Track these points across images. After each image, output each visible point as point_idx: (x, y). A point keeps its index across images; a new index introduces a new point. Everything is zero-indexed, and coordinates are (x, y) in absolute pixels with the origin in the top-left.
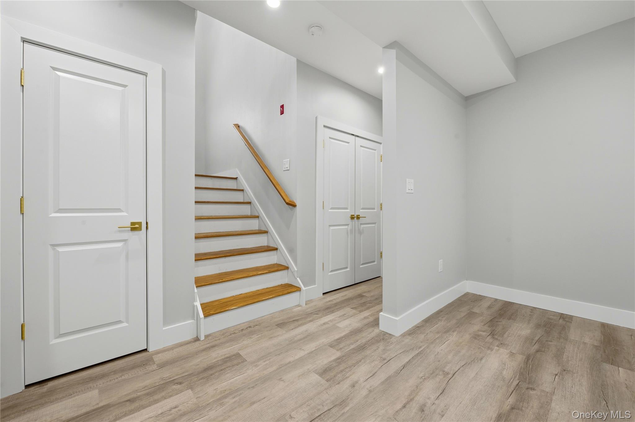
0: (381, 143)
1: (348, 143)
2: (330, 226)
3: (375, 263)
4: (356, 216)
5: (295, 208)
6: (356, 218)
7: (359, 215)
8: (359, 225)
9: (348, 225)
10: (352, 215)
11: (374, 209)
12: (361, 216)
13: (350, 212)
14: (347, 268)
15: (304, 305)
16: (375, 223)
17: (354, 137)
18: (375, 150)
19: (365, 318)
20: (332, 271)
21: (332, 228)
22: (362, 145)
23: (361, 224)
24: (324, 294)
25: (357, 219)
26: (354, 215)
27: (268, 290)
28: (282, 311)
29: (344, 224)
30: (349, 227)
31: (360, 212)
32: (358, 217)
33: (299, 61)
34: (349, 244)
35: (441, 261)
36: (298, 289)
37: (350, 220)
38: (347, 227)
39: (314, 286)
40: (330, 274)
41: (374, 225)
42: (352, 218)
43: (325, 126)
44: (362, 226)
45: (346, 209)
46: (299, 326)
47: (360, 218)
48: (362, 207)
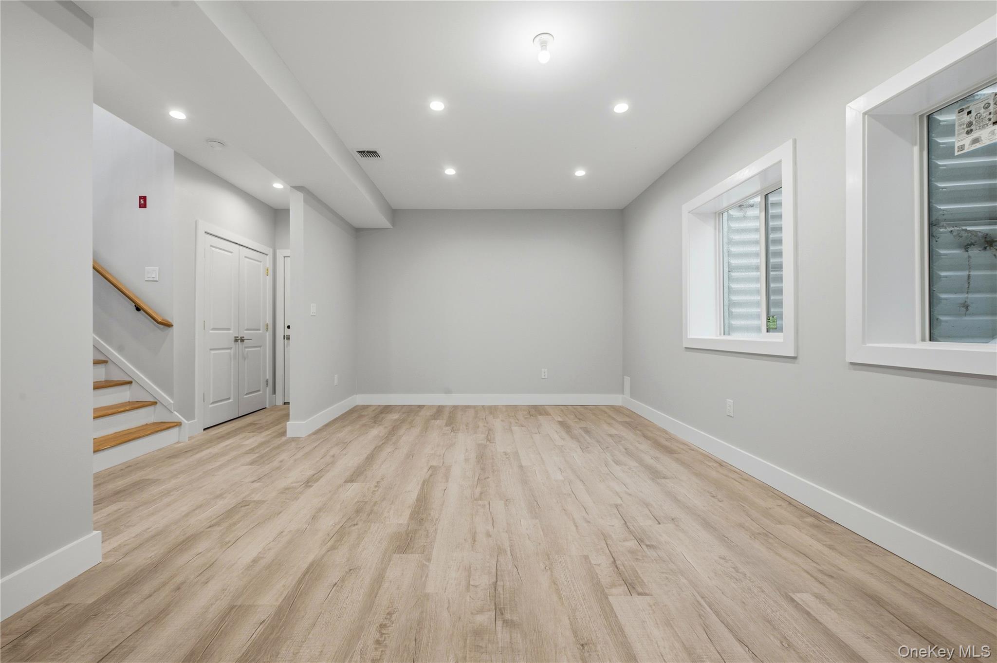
0: (267, 255)
1: (231, 252)
2: (211, 349)
3: (261, 392)
4: (239, 338)
5: (170, 328)
6: (239, 341)
7: (243, 337)
8: (243, 349)
9: (230, 348)
10: (235, 337)
11: (259, 330)
12: (245, 338)
13: (233, 333)
14: (229, 399)
15: (187, 440)
16: (260, 347)
17: (238, 246)
18: (261, 262)
19: (268, 435)
20: (213, 403)
21: (213, 352)
22: (247, 256)
23: (246, 347)
24: (204, 429)
25: (241, 341)
26: (238, 337)
27: (125, 433)
28: (160, 450)
29: (225, 347)
30: (232, 351)
31: (245, 334)
32: (242, 340)
33: (177, 155)
34: (232, 371)
35: (336, 376)
36: (178, 424)
37: (233, 342)
38: (229, 351)
39: (193, 421)
40: (211, 406)
41: (259, 349)
42: (236, 340)
43: (206, 232)
44: (247, 350)
45: (229, 329)
46: (197, 453)
47: (245, 341)
48: (246, 328)
